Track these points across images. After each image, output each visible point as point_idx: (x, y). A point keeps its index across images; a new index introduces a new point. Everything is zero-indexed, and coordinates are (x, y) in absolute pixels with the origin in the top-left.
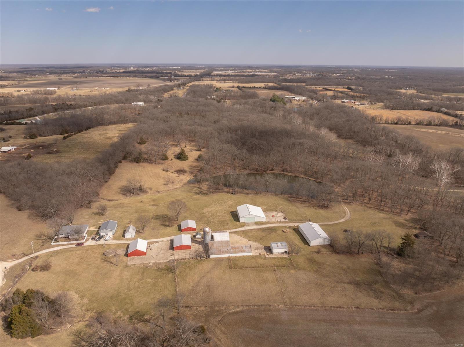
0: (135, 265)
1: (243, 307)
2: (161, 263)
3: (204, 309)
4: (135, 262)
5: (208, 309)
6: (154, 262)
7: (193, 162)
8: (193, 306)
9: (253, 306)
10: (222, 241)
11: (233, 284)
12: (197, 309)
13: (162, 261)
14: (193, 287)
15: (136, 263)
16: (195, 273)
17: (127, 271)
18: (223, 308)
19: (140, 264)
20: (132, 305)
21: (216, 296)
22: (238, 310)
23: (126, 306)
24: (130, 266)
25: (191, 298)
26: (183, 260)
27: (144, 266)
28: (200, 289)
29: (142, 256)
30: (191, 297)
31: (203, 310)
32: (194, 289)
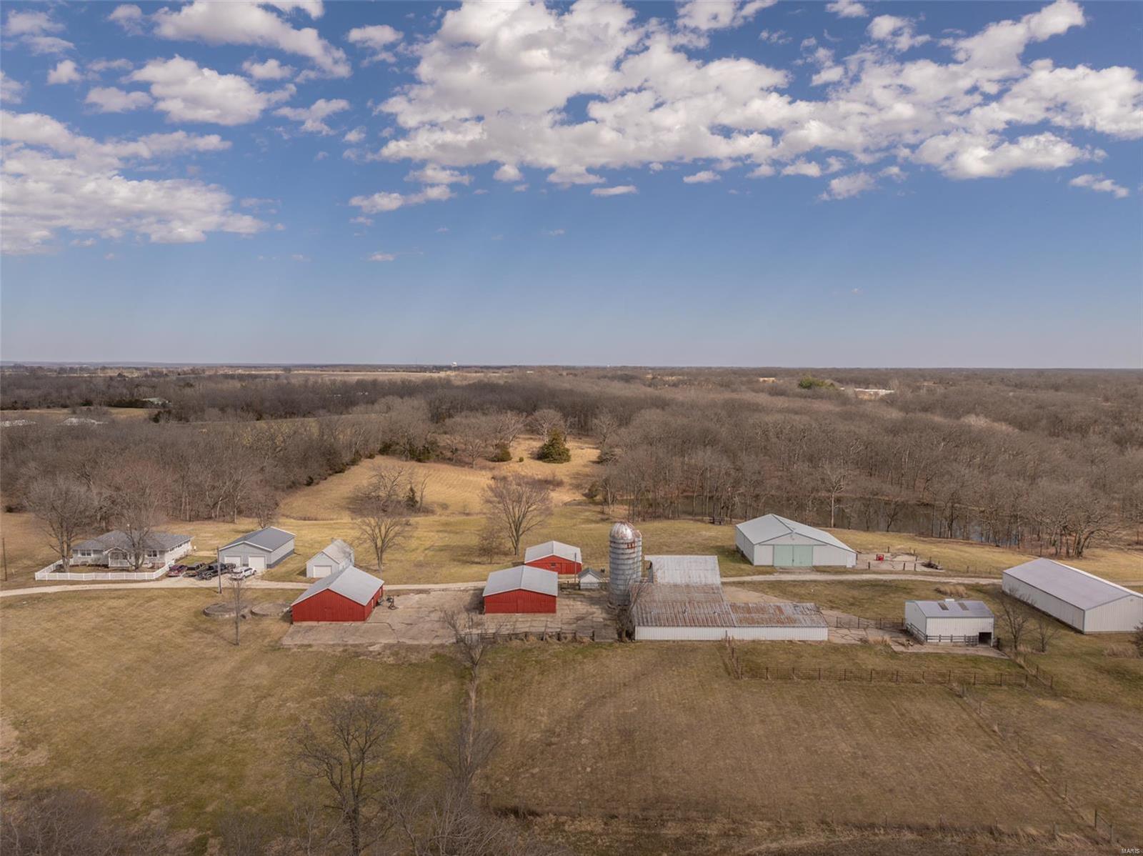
0: (310, 646)
1: (833, 831)
2: (419, 645)
3: (599, 829)
4: (313, 637)
5: (624, 829)
6: (392, 641)
7: (585, 466)
8: (539, 810)
9: (886, 827)
10: (688, 586)
11: (757, 730)
12: (558, 826)
13: (425, 642)
14: (552, 732)
15: (314, 643)
16: (563, 685)
17: (268, 664)
18: (713, 830)
19: (333, 645)
20: (230, 786)
21: (667, 774)
22: (801, 842)
23: (203, 790)
24: (290, 649)
25: (533, 775)
26: (516, 643)
27: (345, 651)
28: (584, 741)
29: (346, 624)
30: (536, 770)
31: (592, 833)
32: (554, 740)
